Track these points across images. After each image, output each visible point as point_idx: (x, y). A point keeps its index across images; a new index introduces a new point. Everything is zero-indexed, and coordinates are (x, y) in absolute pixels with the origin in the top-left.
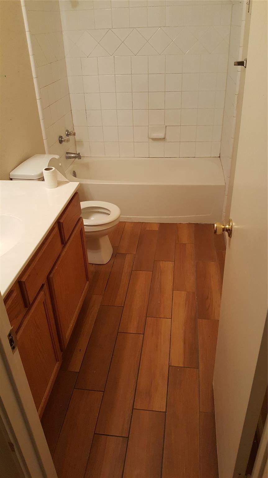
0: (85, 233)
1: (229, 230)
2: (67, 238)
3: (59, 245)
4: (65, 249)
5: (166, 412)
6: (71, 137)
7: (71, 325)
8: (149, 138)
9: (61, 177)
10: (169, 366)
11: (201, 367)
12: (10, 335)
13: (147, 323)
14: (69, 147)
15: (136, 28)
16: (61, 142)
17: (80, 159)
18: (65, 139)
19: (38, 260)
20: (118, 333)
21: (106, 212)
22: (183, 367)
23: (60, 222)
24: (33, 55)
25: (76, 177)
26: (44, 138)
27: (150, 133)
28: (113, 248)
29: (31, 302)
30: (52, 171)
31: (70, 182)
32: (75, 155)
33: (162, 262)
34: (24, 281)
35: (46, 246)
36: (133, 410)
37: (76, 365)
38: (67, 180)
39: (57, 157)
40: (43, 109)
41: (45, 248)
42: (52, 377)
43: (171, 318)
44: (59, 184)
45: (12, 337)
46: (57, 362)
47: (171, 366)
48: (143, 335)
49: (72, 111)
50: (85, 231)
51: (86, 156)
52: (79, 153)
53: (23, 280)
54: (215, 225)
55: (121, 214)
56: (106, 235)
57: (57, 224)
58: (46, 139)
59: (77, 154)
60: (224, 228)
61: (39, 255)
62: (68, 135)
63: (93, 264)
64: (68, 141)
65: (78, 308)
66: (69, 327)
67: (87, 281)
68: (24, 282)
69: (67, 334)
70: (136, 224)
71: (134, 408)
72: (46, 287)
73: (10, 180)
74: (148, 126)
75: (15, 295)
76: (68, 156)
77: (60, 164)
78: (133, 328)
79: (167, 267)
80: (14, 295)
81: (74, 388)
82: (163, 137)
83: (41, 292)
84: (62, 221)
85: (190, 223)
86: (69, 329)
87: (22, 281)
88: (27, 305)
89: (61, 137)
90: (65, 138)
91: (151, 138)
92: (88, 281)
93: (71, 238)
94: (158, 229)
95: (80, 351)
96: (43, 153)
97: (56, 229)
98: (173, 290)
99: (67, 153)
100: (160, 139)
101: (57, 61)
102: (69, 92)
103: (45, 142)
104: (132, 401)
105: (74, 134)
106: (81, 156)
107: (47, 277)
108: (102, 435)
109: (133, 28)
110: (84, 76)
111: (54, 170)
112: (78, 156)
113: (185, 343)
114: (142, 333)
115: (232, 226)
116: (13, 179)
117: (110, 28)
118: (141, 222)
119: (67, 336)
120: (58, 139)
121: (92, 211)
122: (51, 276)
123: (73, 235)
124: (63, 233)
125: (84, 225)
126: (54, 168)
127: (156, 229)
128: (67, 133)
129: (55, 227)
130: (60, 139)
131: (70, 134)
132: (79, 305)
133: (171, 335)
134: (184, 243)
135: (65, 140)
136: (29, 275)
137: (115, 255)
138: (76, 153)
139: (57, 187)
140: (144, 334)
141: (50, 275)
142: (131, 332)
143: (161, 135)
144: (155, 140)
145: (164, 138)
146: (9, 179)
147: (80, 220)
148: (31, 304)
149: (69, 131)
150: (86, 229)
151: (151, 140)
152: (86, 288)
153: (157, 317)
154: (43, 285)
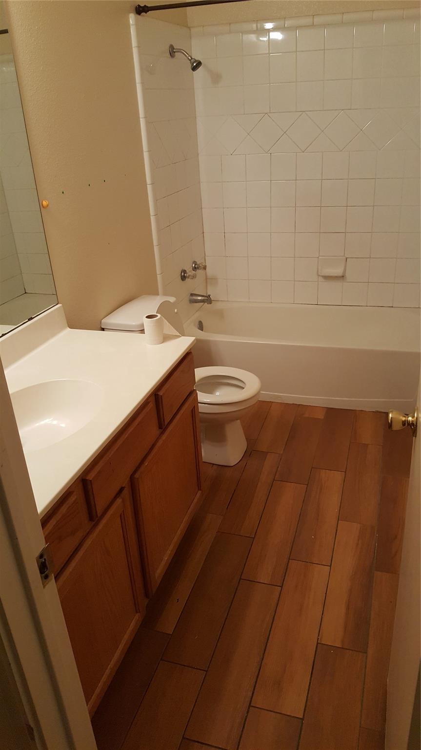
0: (200, 414)
1: (413, 424)
2: (167, 421)
3: (154, 430)
4: (164, 437)
5: (303, 719)
6: (199, 272)
7: (167, 557)
8: (319, 275)
9: (169, 329)
10: (318, 643)
11: (370, 651)
12: (41, 556)
13: (288, 569)
14: (196, 285)
15: (307, 113)
16: (183, 278)
17: (211, 303)
18: (190, 274)
19: (116, 449)
20: (241, 580)
21: (238, 384)
22: (340, 648)
23: (158, 395)
24: (149, 151)
25: (202, 330)
26: (158, 271)
27: (320, 268)
28: (247, 441)
29: (99, 513)
30: (157, 319)
31: (183, 337)
32: (203, 298)
33: (324, 470)
34: (91, 479)
35: (132, 429)
36: (249, 708)
37: (169, 623)
38: (179, 334)
39: (172, 299)
40: (159, 230)
41: (129, 432)
42: (126, 637)
43: (330, 565)
44: (166, 338)
45: (45, 559)
46: (137, 612)
47: (320, 643)
48: (280, 588)
49: (204, 234)
50: (200, 411)
51: (220, 300)
52: (209, 296)
53: (90, 477)
54: (390, 415)
55: (261, 389)
56: (237, 420)
57: (153, 398)
58: (161, 274)
59: (205, 297)
60: (405, 420)
61: (119, 442)
62: (195, 269)
63: (213, 464)
64: (194, 277)
65: (179, 532)
66: (162, 560)
67: (199, 490)
68: (91, 481)
69: (158, 571)
70: (288, 407)
71: (252, 705)
72: (126, 493)
73: (102, 330)
74: (318, 258)
75: (74, 499)
76: (193, 299)
77: (176, 310)
78: (265, 574)
79: (333, 480)
80: (72, 499)
81: (161, 659)
82: (341, 274)
83: (118, 499)
84: (161, 393)
85: (378, 412)
86: (163, 563)
87: (87, 478)
88: (93, 517)
89: (184, 271)
90: (190, 272)
91: (322, 275)
92: (201, 490)
93: (174, 421)
94: (323, 418)
95: (178, 601)
96: (156, 293)
97: (152, 405)
98: (338, 520)
99: (192, 295)
100: (336, 277)
101: (186, 160)
102: (201, 206)
103: (159, 277)
104: (250, 694)
105: (205, 268)
106: (212, 299)
107: (131, 478)
108: (195, 741)
109: (301, 113)
110: (225, 182)
111: (159, 318)
112: (208, 300)
113: (348, 608)
114: (278, 585)
115: (417, 418)
116: (105, 330)
117: (266, 112)
118: (296, 404)
119: (157, 575)
120: (180, 274)
121: (218, 381)
122: (137, 476)
123: (178, 417)
124: (161, 410)
125: (199, 401)
126: (159, 316)
127: (321, 416)
128: (194, 265)
129: (150, 402)
130: (183, 274)
131: (198, 268)
132: (182, 527)
133: (326, 594)
134: (363, 443)
135: (189, 276)
136: (99, 472)
137: (249, 453)
138: (205, 295)
139: (163, 342)
140: (282, 587)
141: (135, 474)
142: (262, 582)
143: (338, 271)
144: (327, 278)
145: (343, 276)
146: (100, 329)
147: (192, 393)
148: (99, 515)
149: (198, 263)
150: (202, 408)
151: (321, 279)
152: (195, 500)
153: (307, 561)
154: (121, 490)
